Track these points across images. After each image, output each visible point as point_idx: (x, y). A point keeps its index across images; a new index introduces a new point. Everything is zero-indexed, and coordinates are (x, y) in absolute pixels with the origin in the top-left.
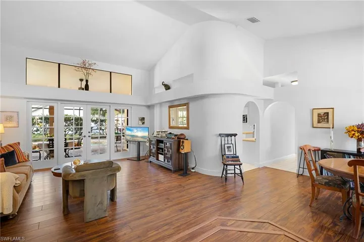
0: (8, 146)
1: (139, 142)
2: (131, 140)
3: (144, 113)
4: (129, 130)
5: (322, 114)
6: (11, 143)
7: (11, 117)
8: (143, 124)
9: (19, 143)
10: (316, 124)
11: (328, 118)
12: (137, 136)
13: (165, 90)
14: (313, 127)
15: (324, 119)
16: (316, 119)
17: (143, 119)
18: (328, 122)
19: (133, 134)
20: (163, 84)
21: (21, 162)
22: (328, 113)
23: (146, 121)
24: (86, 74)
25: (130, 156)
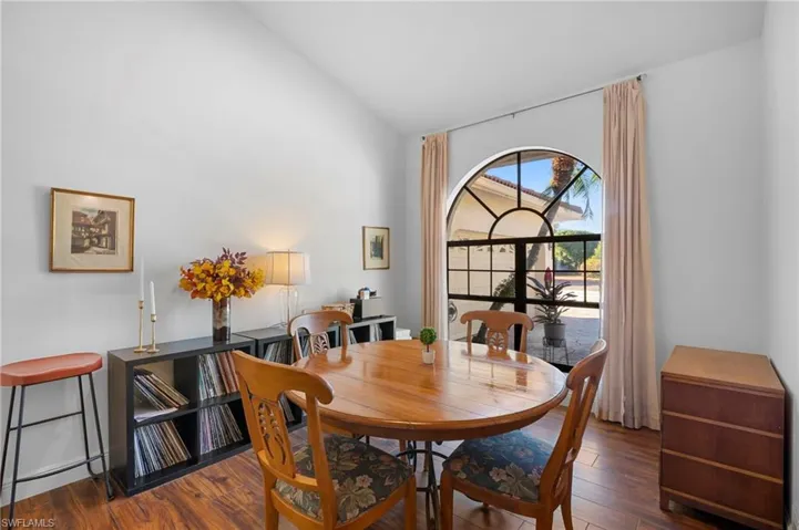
5: (92, 216)
10: (64, 256)
11: (112, 235)
14: (52, 270)
15: (99, 237)
16: (64, 233)
18: (113, 247)
22: (113, 214)
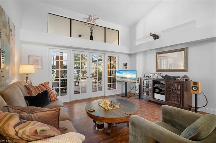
0: (41, 86)
1: (126, 83)
2: (121, 81)
3: (127, 60)
4: (119, 73)
6: (43, 82)
7: (38, 60)
8: (126, 68)
9: (48, 82)
12: (126, 78)
13: (153, 39)
17: (126, 64)
19: (122, 76)
20: (150, 35)
21: (53, 101)
23: (128, 66)
24: (91, 27)
25: (118, 93)
